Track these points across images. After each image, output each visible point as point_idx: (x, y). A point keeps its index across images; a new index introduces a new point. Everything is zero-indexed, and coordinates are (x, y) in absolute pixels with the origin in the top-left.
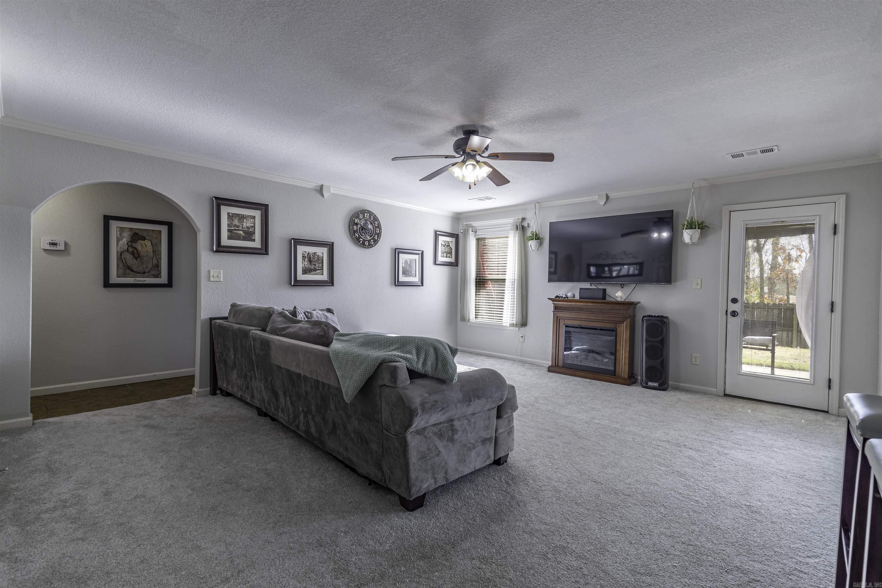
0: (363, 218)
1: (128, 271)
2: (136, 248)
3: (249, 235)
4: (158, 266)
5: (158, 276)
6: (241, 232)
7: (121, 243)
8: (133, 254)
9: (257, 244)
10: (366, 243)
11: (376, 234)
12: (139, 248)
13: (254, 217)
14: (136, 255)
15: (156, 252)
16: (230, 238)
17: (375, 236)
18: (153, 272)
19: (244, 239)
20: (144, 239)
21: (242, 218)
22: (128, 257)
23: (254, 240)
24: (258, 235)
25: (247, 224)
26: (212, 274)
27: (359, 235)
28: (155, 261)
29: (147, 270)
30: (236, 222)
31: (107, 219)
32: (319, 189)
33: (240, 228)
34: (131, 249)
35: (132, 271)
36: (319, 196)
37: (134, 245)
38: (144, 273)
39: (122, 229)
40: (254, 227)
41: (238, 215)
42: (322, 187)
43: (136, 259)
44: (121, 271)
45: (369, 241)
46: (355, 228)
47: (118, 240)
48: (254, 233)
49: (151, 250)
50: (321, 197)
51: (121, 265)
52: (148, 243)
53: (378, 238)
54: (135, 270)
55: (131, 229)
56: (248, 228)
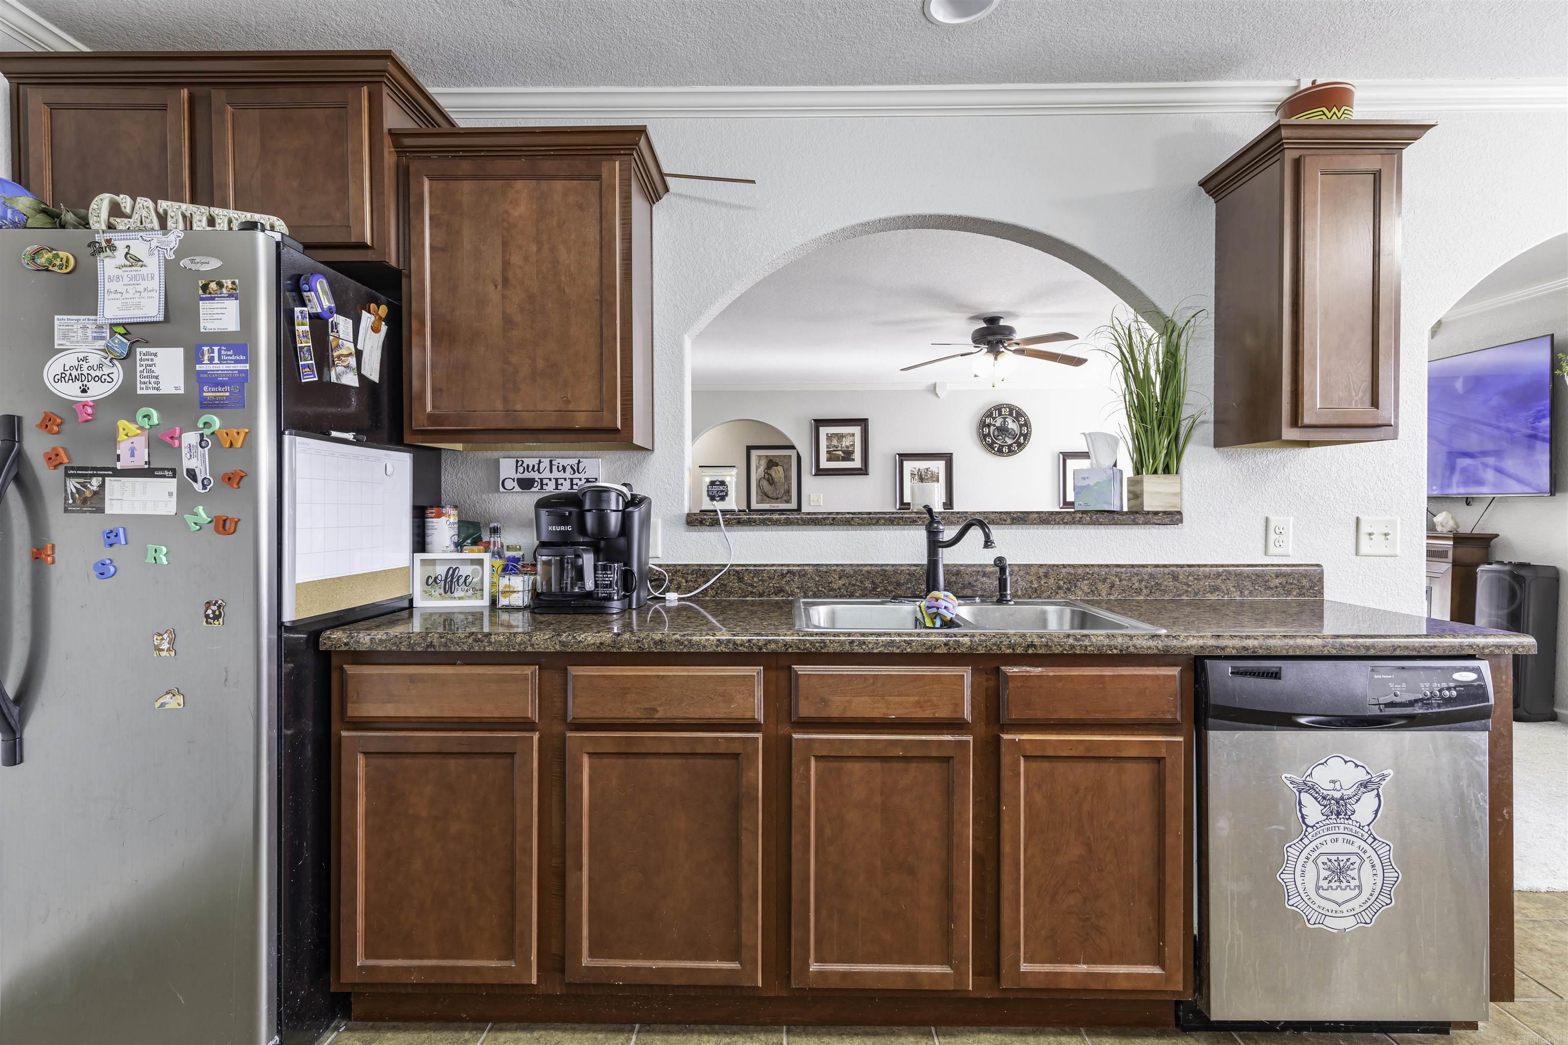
0: (999, 416)
1: (765, 497)
2: (770, 475)
3: (848, 455)
4: (788, 492)
5: (788, 501)
6: (840, 453)
7: (759, 470)
8: (768, 480)
9: (857, 463)
10: (1005, 450)
11: (1021, 434)
12: (773, 474)
13: (853, 435)
14: (771, 482)
15: (787, 478)
16: (829, 460)
17: (1019, 438)
18: (785, 498)
19: (844, 459)
20: (777, 465)
21: (840, 437)
22: (765, 483)
23: (853, 460)
24: (857, 455)
25: (846, 442)
26: (812, 499)
27: (992, 439)
28: (786, 487)
29: (780, 496)
30: (835, 442)
31: (749, 449)
32: (933, 389)
33: (839, 448)
34: (767, 476)
35: (768, 497)
36: (933, 397)
37: (769, 472)
38: (777, 499)
39: (760, 457)
40: (853, 445)
41: (837, 435)
42: (935, 386)
43: (771, 485)
44: (760, 497)
45: (1010, 446)
46: (986, 430)
47: (757, 468)
48: (853, 452)
49: (783, 476)
50: (936, 398)
51: (759, 492)
52: (780, 469)
53: (1025, 440)
54: (770, 496)
55: (767, 456)
56: (847, 447)
